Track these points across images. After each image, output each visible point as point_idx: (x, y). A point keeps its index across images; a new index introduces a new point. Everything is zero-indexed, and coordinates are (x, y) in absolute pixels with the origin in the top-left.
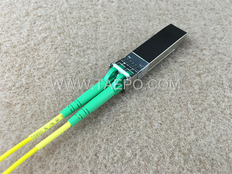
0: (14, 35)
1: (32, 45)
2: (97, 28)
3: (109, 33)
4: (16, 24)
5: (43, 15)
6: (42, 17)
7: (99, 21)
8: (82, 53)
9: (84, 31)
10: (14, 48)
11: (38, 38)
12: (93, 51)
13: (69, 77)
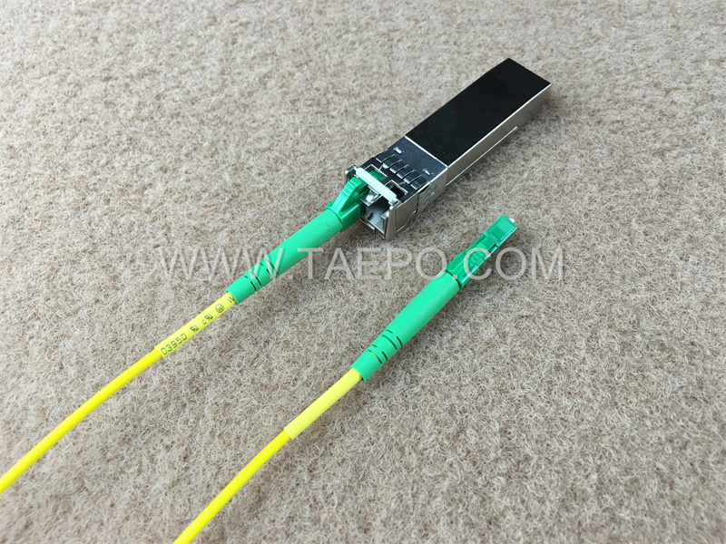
0: (188, 73)
1: (237, 95)
2: (391, 47)
3: (422, 58)
4: (189, 46)
5: (253, 21)
6: (251, 26)
7: (396, 30)
8: (358, 111)
9: (360, 56)
10: (193, 103)
11: (247, 78)
12: (386, 105)
13: (332, 167)
